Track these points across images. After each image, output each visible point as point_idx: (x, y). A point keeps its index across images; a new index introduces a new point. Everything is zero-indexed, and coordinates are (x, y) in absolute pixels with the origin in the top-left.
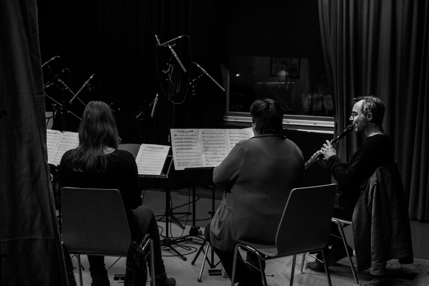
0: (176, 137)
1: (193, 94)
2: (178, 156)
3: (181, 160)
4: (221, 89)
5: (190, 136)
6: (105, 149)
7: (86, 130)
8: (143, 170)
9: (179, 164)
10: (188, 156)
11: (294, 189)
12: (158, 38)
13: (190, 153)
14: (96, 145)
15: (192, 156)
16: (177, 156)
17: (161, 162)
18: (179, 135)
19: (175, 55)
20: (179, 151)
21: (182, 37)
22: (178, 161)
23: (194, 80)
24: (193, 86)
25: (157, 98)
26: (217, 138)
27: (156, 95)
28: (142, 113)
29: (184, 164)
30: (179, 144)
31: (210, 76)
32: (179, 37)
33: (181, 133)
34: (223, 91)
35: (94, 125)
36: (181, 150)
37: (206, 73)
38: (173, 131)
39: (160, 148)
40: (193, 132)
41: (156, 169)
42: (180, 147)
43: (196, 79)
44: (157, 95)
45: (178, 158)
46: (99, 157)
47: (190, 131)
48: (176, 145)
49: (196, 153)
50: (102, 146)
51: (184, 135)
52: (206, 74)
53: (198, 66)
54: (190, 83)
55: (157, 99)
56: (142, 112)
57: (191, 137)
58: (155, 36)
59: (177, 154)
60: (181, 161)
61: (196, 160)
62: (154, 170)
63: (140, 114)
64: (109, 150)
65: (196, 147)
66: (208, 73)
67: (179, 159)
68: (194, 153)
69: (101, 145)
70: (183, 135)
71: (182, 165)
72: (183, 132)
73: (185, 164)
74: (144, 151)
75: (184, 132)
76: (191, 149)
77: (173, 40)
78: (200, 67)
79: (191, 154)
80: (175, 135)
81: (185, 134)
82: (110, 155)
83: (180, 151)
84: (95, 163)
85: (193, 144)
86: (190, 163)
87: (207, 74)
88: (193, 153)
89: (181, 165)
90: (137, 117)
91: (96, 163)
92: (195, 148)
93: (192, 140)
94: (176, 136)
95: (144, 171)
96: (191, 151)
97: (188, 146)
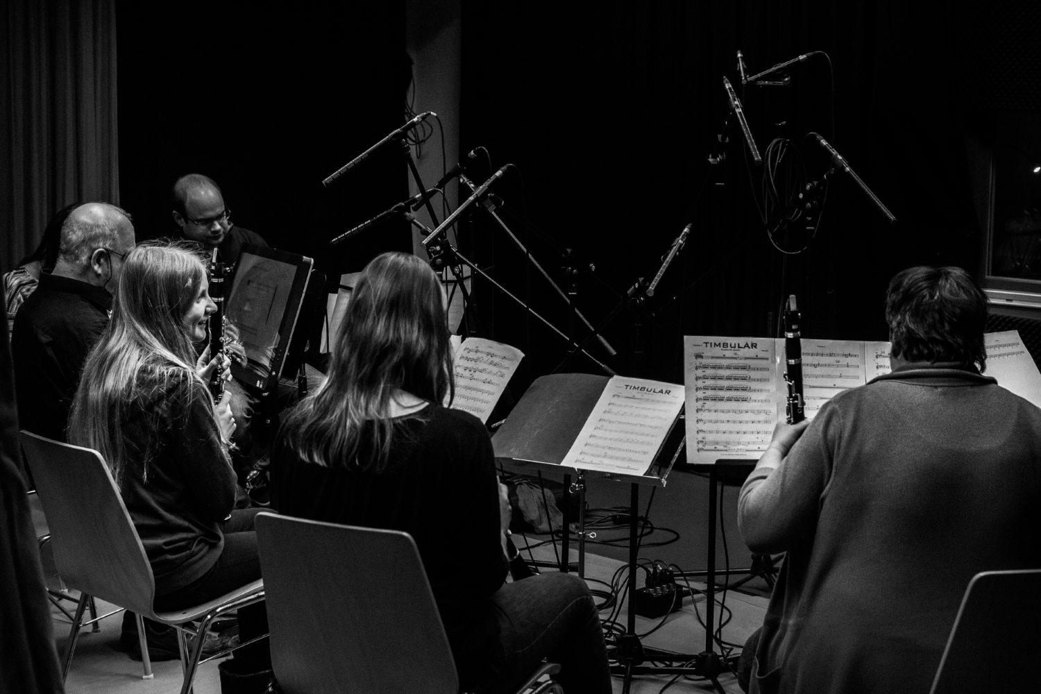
0: (699, 360)
1: (808, 228)
2: (701, 420)
3: (711, 432)
4: (885, 214)
5: (746, 358)
6: (394, 398)
7: (346, 336)
8: (598, 456)
9: (701, 446)
10: (734, 422)
11: (982, 574)
12: (742, 61)
13: (741, 412)
14: (368, 384)
15: (747, 422)
16: (697, 421)
17: (656, 436)
18: (709, 354)
19: (739, 110)
20: (706, 407)
21: (808, 57)
22: (700, 436)
23: (808, 187)
24: (809, 204)
25: (682, 239)
26: (833, 369)
27: (684, 228)
28: (643, 281)
29: (719, 447)
30: (709, 382)
31: (854, 174)
32: (801, 57)
33: (718, 351)
34: (890, 220)
35: (370, 322)
36: (713, 402)
37: (845, 164)
38: (692, 343)
39: (661, 392)
40: (755, 347)
41: (634, 456)
42: (710, 393)
43: (816, 183)
44: (686, 230)
45: (701, 426)
46: (368, 424)
47: (747, 345)
48: (699, 386)
49: (759, 412)
50: (384, 390)
51: (727, 356)
52: (843, 168)
53: (822, 144)
54: (801, 196)
55: (680, 241)
56: (641, 279)
57: (748, 362)
58: (737, 54)
59: (700, 413)
60: (710, 437)
61: (760, 435)
62: (630, 460)
63: (637, 285)
64: (404, 406)
65: (762, 396)
66: (850, 165)
67: (704, 429)
68: (753, 412)
69: (382, 386)
70: (724, 357)
71: (713, 447)
72: (725, 345)
73: (722, 448)
74: (616, 398)
75: (729, 348)
76: (744, 400)
77: (782, 65)
78: (829, 147)
79: (745, 417)
80: (698, 356)
81: (729, 353)
82: (404, 422)
83: (709, 404)
84: (355, 440)
85: (753, 385)
86: (739, 443)
87: (848, 169)
88: (752, 414)
89: (707, 447)
90: (629, 292)
91: (358, 440)
92: (760, 398)
93: (753, 374)
94: (702, 357)
95: (602, 459)
96: (745, 406)
97: (737, 389)
